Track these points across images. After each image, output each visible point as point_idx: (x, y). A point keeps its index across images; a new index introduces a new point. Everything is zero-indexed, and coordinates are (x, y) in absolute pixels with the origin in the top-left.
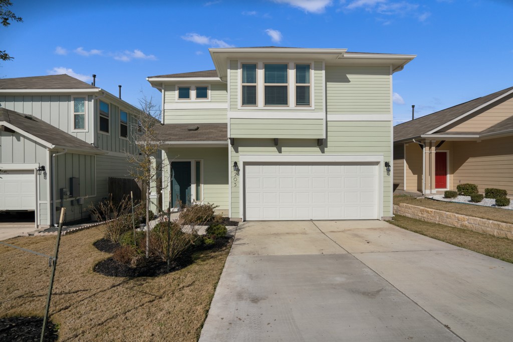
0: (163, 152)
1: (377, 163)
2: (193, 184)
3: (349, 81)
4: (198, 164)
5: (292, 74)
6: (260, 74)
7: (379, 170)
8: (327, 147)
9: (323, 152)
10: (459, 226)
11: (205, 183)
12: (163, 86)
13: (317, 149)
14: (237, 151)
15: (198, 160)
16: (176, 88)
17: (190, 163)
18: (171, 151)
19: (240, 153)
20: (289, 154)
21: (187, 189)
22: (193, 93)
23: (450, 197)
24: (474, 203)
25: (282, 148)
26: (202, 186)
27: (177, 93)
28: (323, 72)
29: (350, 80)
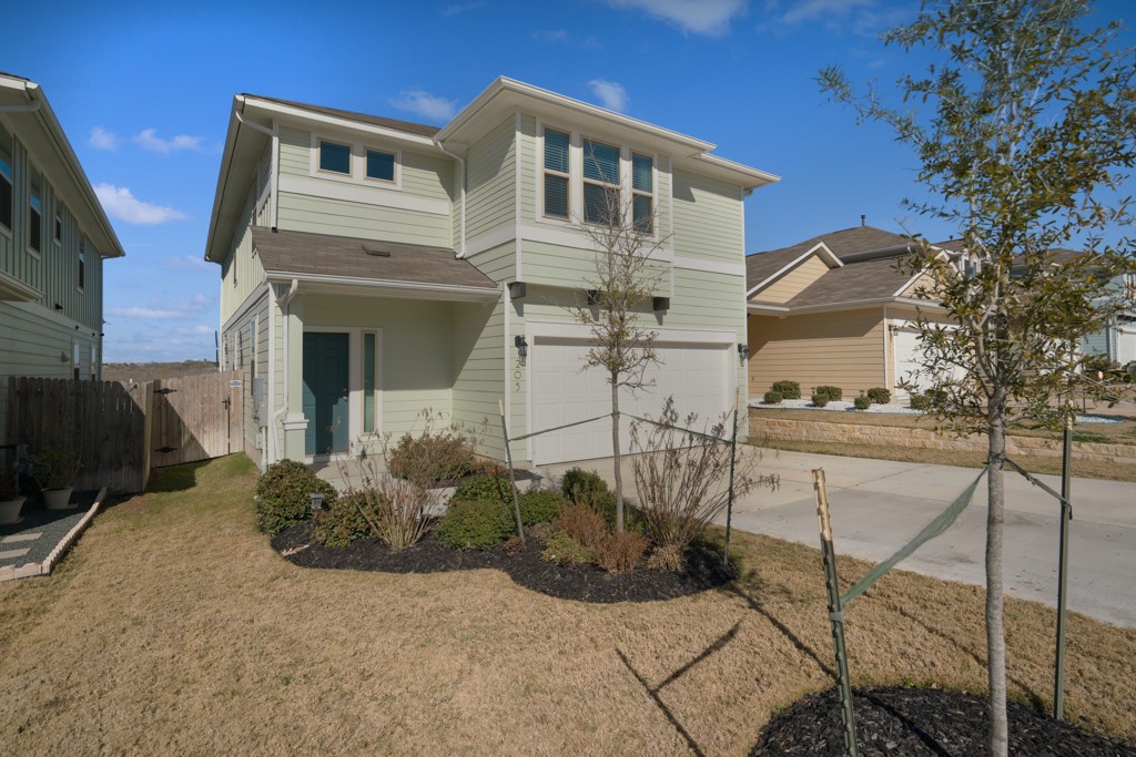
1: (726, 346)
2: (355, 389)
3: (693, 200)
4: (370, 339)
5: (626, 167)
6: (576, 155)
7: (729, 358)
8: (667, 314)
9: (660, 322)
10: (846, 440)
11: (387, 387)
12: (275, 126)
13: (653, 317)
14: (520, 313)
15: (370, 330)
16: (313, 139)
17: (346, 336)
19: (526, 318)
21: (336, 403)
22: (358, 163)
23: (773, 402)
24: (818, 408)
26: (379, 394)
27: (314, 154)
28: (670, 176)
29: (696, 198)
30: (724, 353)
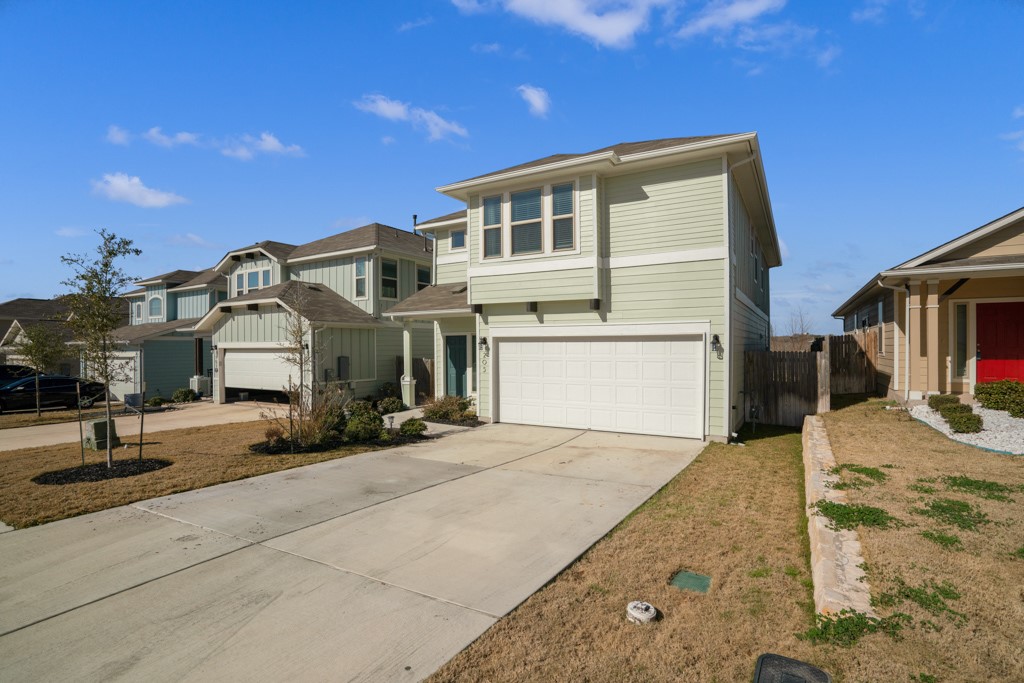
0: (436, 322)
1: (700, 337)
2: (469, 367)
3: (646, 197)
5: (547, 202)
6: (506, 209)
7: (704, 350)
8: (610, 311)
9: (604, 319)
12: (435, 233)
13: (595, 315)
14: (486, 323)
16: (450, 233)
17: (465, 337)
18: (445, 322)
19: (490, 325)
20: (555, 325)
25: (545, 316)
27: (450, 240)
28: (594, 191)
29: (649, 194)
30: (701, 344)
